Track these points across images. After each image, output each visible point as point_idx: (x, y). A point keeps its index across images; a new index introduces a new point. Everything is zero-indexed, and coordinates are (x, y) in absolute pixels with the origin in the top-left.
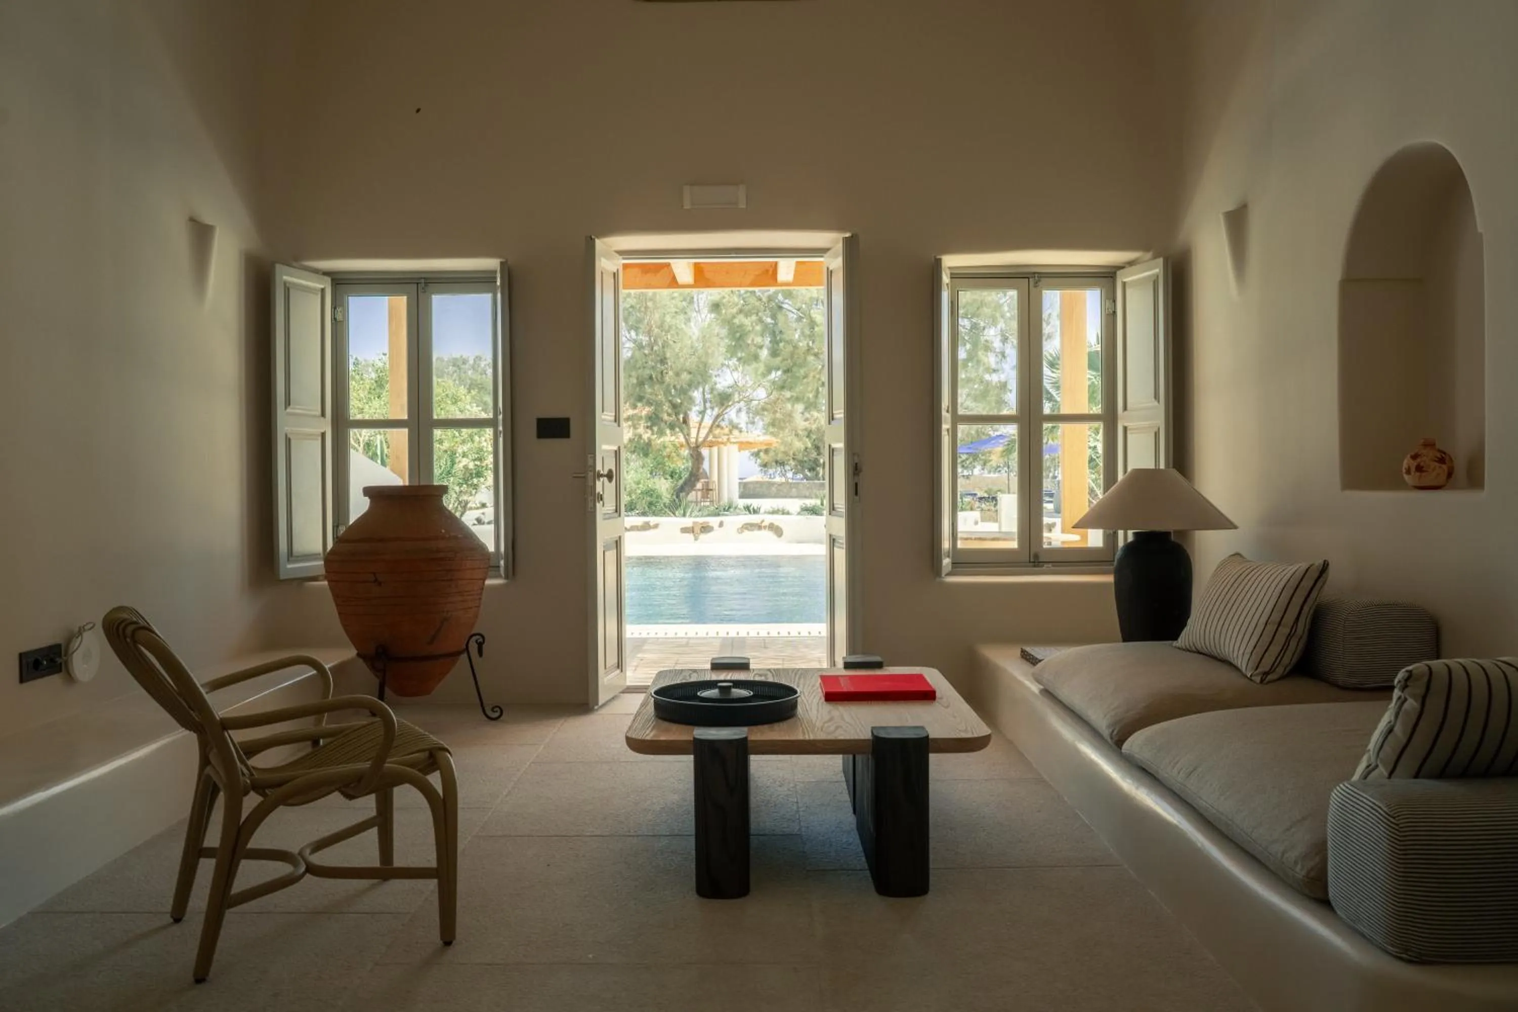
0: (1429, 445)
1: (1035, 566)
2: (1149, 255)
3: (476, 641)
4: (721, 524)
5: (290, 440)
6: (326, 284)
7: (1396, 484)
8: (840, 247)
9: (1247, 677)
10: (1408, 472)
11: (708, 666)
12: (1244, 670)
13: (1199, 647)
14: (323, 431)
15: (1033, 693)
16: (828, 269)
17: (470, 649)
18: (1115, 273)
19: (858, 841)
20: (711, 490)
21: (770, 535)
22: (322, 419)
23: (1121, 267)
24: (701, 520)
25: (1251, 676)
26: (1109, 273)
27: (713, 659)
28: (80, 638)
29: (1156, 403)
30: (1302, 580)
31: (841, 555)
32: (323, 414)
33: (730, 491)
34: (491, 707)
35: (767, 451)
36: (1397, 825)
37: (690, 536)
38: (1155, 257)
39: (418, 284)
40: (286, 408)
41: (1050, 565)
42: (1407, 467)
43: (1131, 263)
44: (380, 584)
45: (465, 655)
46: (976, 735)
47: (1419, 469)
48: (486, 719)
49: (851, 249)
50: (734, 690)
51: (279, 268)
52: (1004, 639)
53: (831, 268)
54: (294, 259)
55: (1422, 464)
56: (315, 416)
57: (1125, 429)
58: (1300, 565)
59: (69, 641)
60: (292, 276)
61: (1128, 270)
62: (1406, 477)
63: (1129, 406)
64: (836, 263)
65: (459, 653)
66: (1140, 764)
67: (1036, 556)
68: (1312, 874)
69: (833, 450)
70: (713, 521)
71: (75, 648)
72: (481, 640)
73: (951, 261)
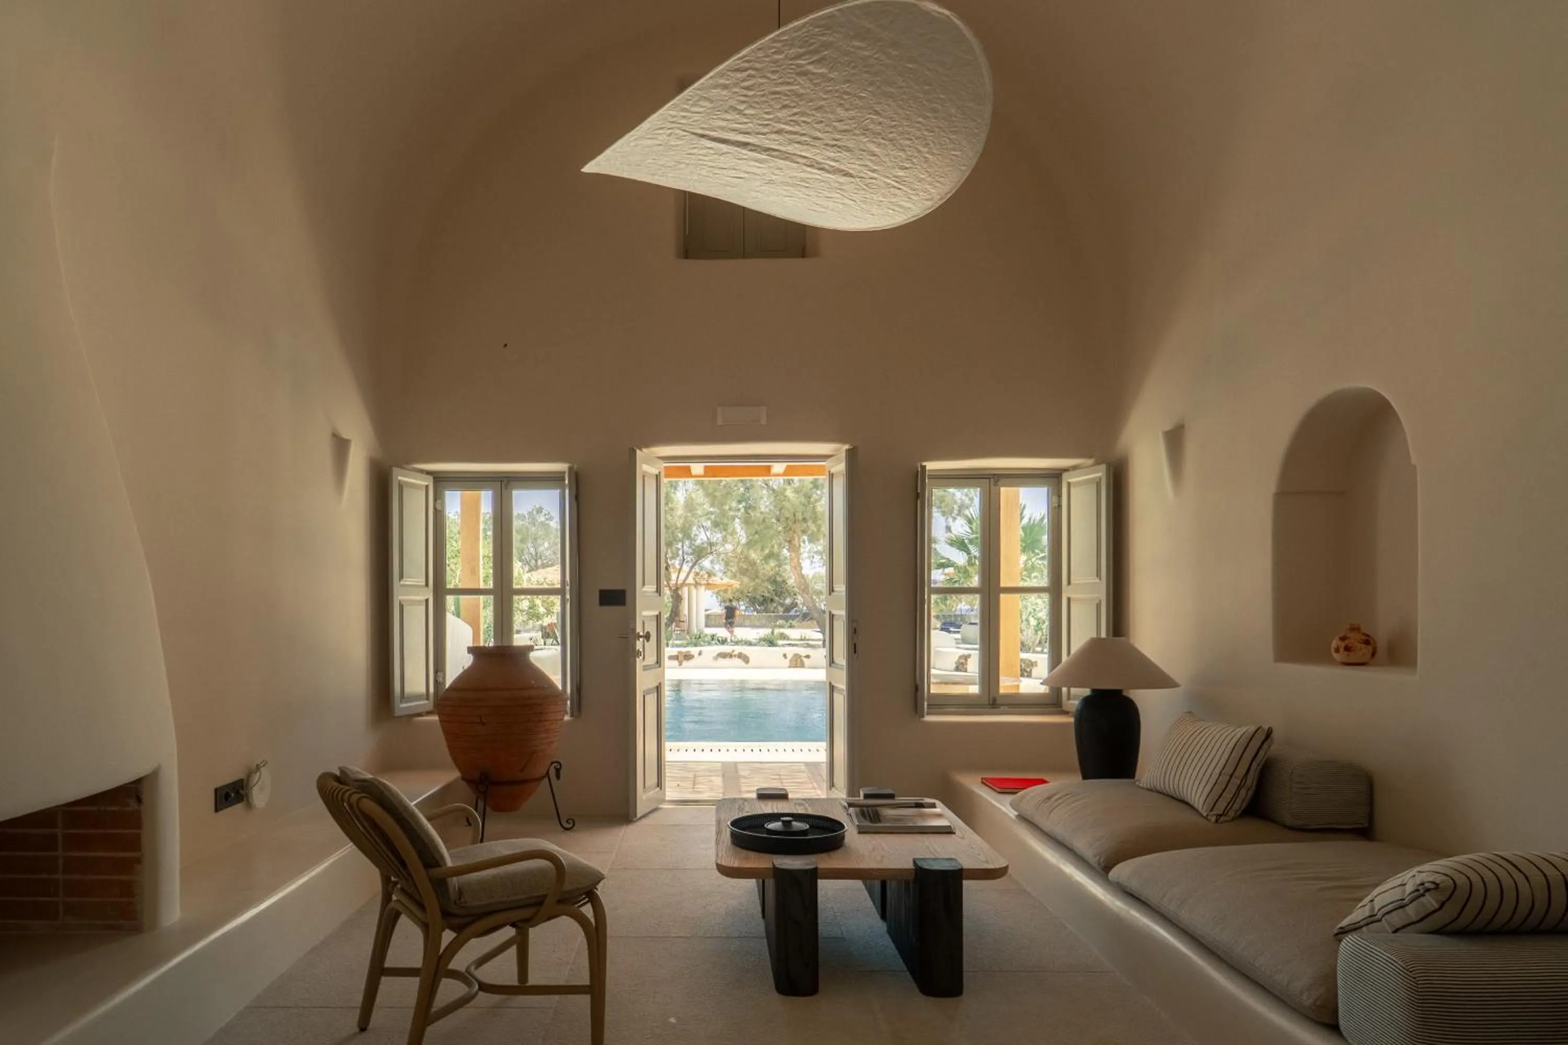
0: (1355, 629)
1: (993, 708)
2: (1090, 461)
3: (555, 767)
4: (700, 654)
5: (403, 605)
6: (429, 481)
7: (1329, 661)
8: (843, 455)
9: (1202, 815)
10: (1337, 650)
11: (754, 796)
12: (1200, 810)
13: (1158, 788)
14: (426, 597)
15: (1010, 818)
16: (829, 472)
17: (550, 772)
18: (1061, 475)
19: (892, 945)
20: (682, 621)
21: (737, 661)
22: (426, 589)
23: (1066, 470)
24: (684, 650)
25: (1207, 815)
26: (1056, 474)
27: (758, 790)
28: (258, 774)
29: (1098, 581)
30: (1251, 739)
31: (841, 701)
32: (427, 585)
33: (698, 623)
34: (565, 820)
35: (726, 591)
36: (1414, 978)
37: (676, 663)
38: (1097, 463)
39: (501, 481)
40: (400, 580)
41: (1006, 707)
42: (1336, 646)
43: (1075, 468)
44: (484, 724)
45: (546, 780)
46: (998, 867)
47: (1347, 649)
48: (563, 829)
49: (852, 456)
50: (794, 823)
51: (395, 470)
52: (971, 767)
53: (832, 471)
54: (405, 462)
55: (1349, 645)
56: (421, 586)
57: (1069, 600)
58: (1248, 727)
59: (249, 775)
60: (405, 477)
61: (1071, 473)
62: (1335, 655)
63: (1072, 581)
64: (840, 467)
65: (544, 777)
66: (1128, 890)
67: (994, 700)
68: (1318, 1003)
69: (833, 615)
70: (694, 650)
71: (255, 782)
72: (559, 767)
73: (931, 466)
